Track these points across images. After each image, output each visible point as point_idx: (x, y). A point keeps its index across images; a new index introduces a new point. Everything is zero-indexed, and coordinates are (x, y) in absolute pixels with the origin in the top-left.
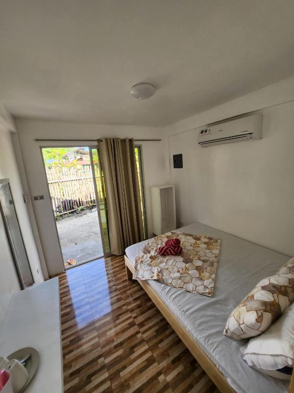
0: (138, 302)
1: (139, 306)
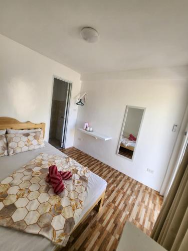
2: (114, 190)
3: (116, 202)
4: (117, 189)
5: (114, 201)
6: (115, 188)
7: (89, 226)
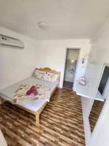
0: (48, 109)
1: (50, 108)
2: (55, 131)
3: (45, 133)
4: (58, 134)
5: (45, 132)
6: (59, 132)
7: (29, 119)
